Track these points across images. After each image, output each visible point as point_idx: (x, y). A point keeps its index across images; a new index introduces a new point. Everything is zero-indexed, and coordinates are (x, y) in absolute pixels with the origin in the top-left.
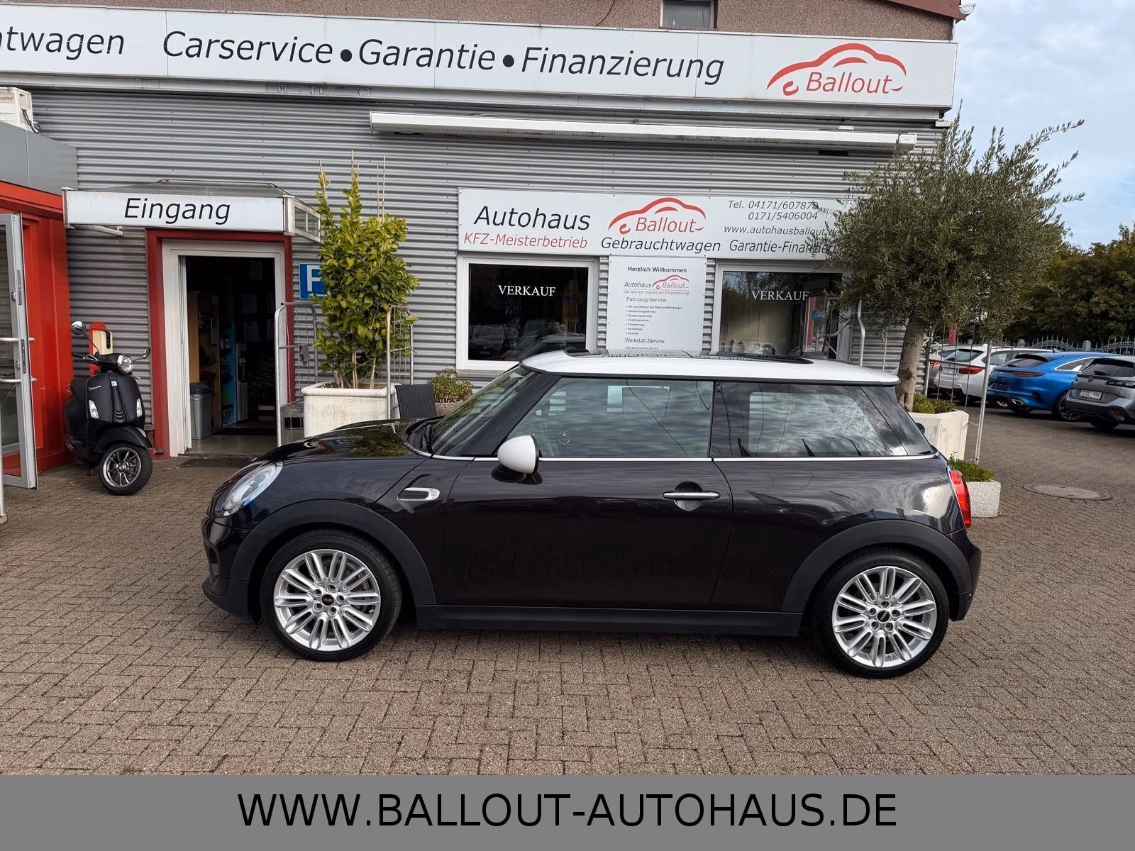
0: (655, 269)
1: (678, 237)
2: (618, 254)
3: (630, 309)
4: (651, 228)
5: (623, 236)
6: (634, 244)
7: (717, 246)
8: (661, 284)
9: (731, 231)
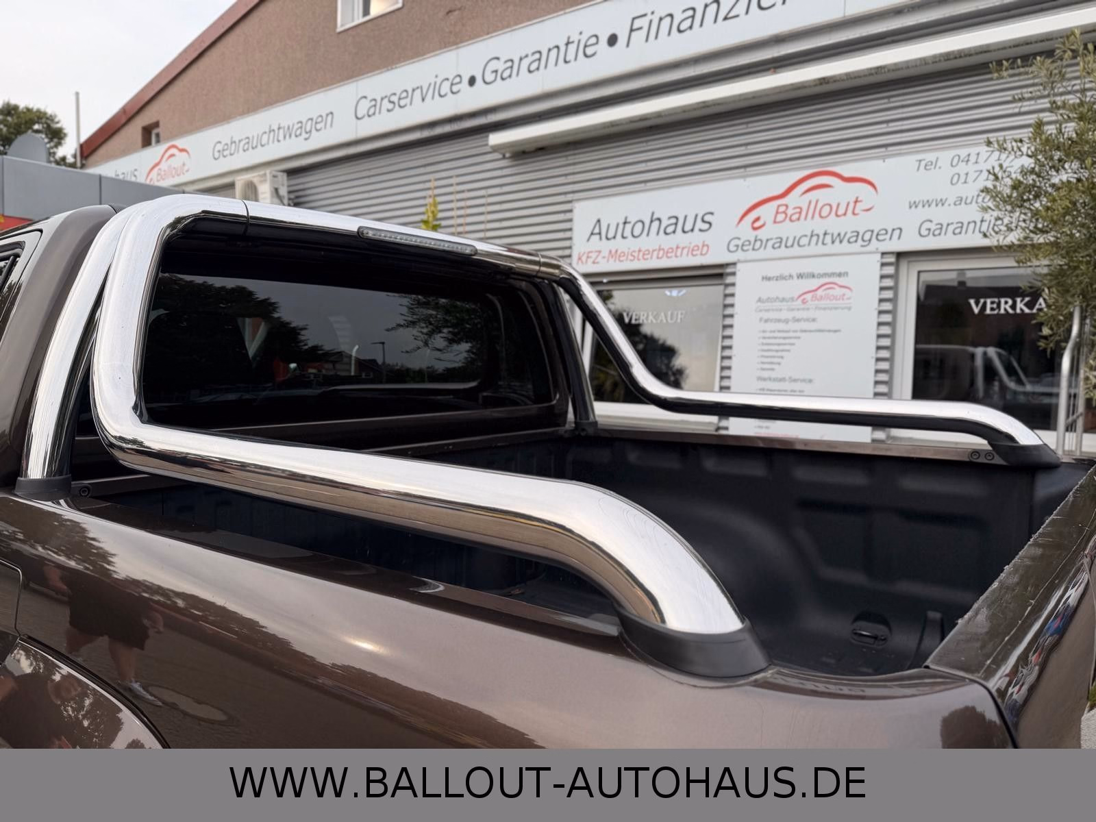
0: (800, 276)
1: (834, 225)
2: (749, 258)
3: (762, 335)
4: (795, 217)
5: (758, 232)
6: (770, 243)
7: (897, 232)
8: (808, 296)
9: (920, 206)
